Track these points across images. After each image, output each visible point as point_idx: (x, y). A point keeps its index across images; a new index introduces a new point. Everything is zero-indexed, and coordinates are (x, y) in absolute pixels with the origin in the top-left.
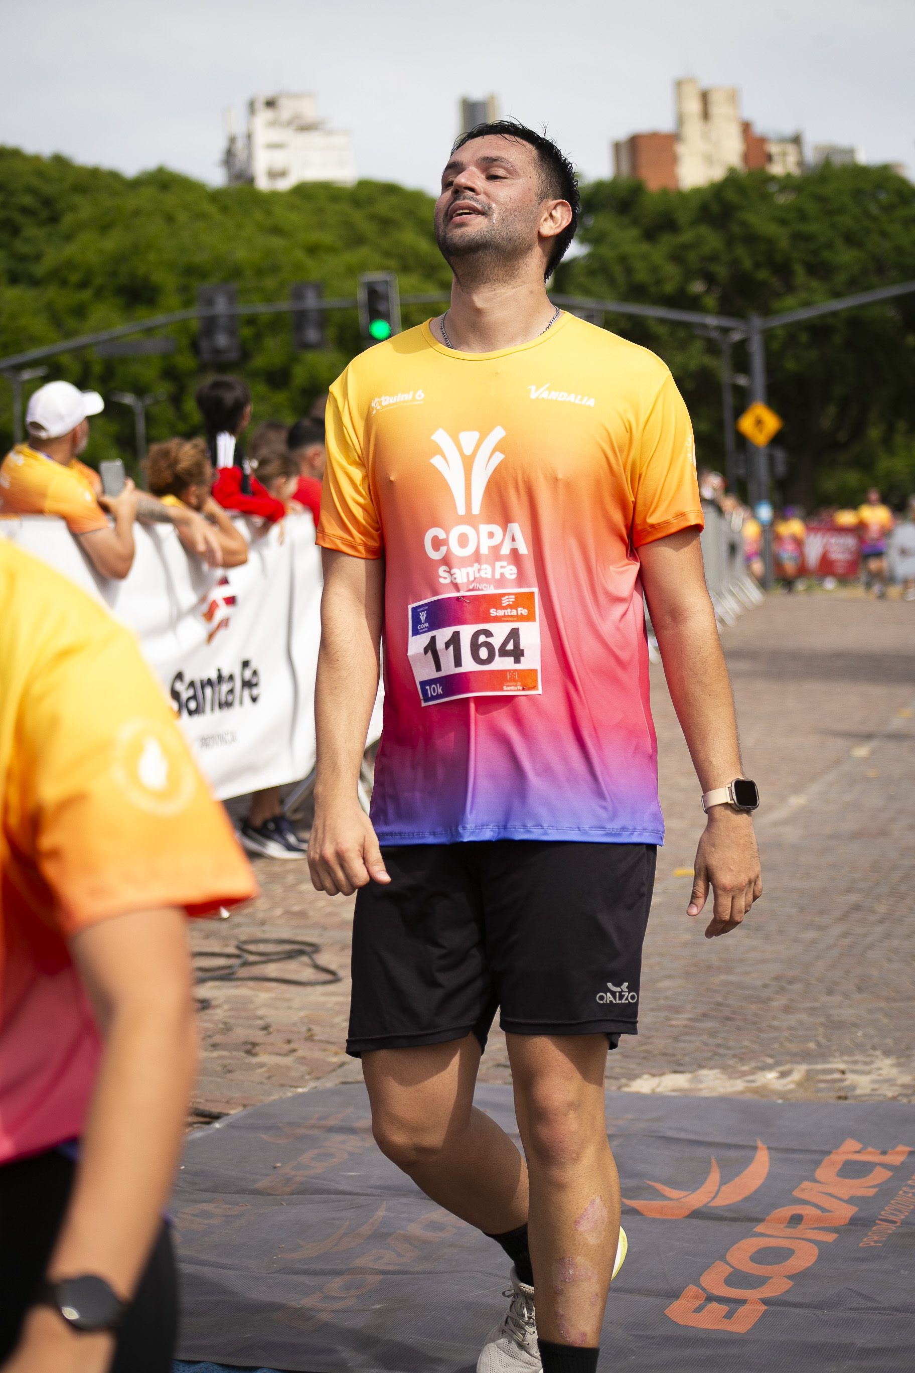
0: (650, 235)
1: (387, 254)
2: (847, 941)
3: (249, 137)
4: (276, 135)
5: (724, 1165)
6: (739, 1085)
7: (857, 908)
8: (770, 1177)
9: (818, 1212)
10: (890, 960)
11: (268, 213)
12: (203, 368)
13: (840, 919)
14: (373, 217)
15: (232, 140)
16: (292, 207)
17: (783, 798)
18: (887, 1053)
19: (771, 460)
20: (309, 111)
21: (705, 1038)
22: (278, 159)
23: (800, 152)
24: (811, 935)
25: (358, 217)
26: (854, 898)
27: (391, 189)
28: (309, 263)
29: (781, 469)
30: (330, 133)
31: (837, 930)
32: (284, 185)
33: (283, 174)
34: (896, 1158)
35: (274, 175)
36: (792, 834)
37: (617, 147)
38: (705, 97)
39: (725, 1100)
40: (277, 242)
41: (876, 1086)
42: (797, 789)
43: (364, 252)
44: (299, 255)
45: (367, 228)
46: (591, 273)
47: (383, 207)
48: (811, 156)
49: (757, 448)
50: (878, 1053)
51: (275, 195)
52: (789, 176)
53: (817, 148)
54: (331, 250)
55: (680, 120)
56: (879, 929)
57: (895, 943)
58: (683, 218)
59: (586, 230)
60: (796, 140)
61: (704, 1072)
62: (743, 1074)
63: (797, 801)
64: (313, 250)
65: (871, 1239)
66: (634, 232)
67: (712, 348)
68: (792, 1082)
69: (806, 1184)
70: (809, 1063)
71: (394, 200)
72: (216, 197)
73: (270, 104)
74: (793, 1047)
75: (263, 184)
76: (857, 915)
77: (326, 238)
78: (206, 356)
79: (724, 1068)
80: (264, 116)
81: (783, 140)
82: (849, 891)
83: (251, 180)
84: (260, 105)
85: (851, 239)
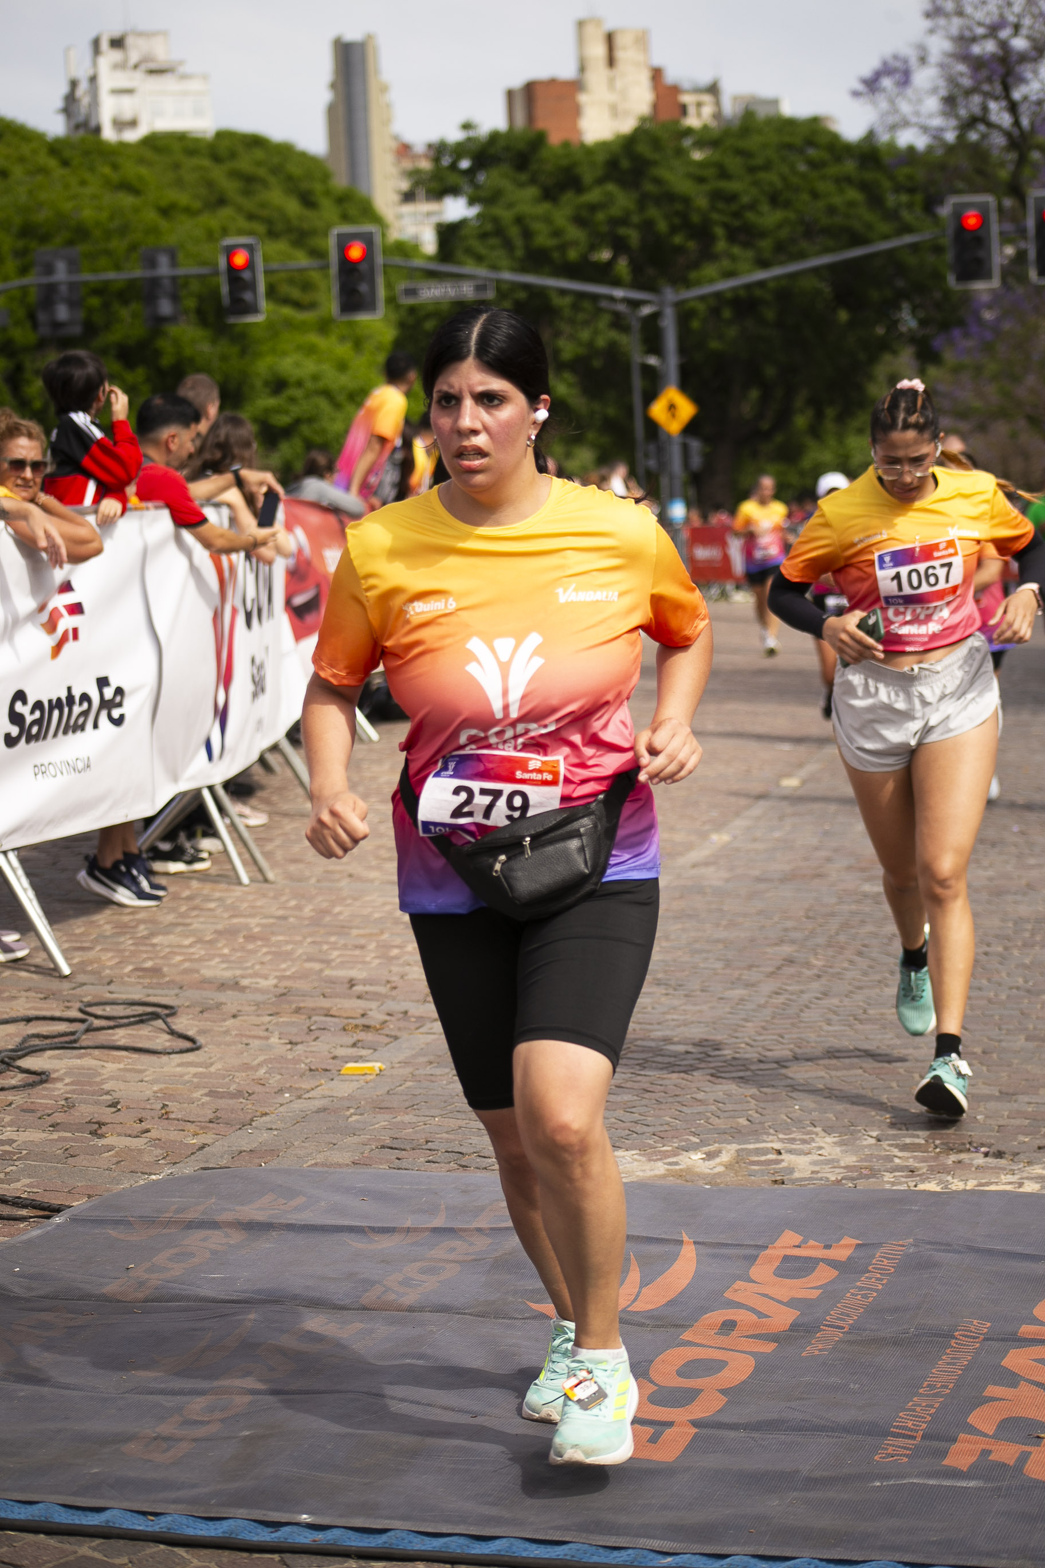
0: (550, 194)
1: (251, 217)
2: (781, 999)
3: (93, 79)
4: (122, 80)
5: (645, 1262)
6: (660, 1168)
7: (790, 961)
8: (697, 1276)
9: (754, 1317)
10: (829, 1022)
11: (115, 167)
12: (42, 345)
13: (771, 974)
14: (235, 174)
15: (74, 84)
16: (141, 161)
17: (704, 836)
18: (828, 1130)
19: (685, 449)
20: (162, 53)
22: (127, 107)
23: (718, 103)
24: (739, 992)
25: (218, 173)
26: (787, 949)
27: (256, 142)
28: (163, 224)
29: (696, 462)
30: (184, 77)
31: (768, 987)
32: (132, 136)
33: (133, 123)
34: (841, 1253)
35: (120, 124)
36: (714, 876)
37: (510, 94)
38: (610, 39)
39: (643, 1186)
40: (127, 200)
41: (817, 1168)
42: (719, 826)
43: (226, 213)
44: (151, 216)
45: (231, 187)
46: (484, 236)
47: (245, 163)
48: (729, 108)
49: (669, 436)
50: (818, 1129)
51: (123, 146)
52: (705, 127)
53: (735, 99)
54: (188, 211)
55: (582, 69)
56: (815, 985)
57: (835, 1001)
58: (588, 176)
59: (477, 187)
60: (713, 89)
62: (665, 1155)
63: (720, 838)
64: (166, 211)
65: (815, 1348)
66: (532, 192)
67: (618, 322)
68: (721, 1164)
69: (739, 1284)
70: (739, 1144)
71: (259, 154)
72: (55, 148)
73: (117, 43)
74: (720, 1123)
75: (109, 134)
76: (791, 970)
77: (183, 199)
78: (45, 330)
79: (643, 1149)
80: (109, 57)
81: (698, 90)
82: (781, 942)
83: (98, 130)
84: (104, 45)
85: (775, 200)
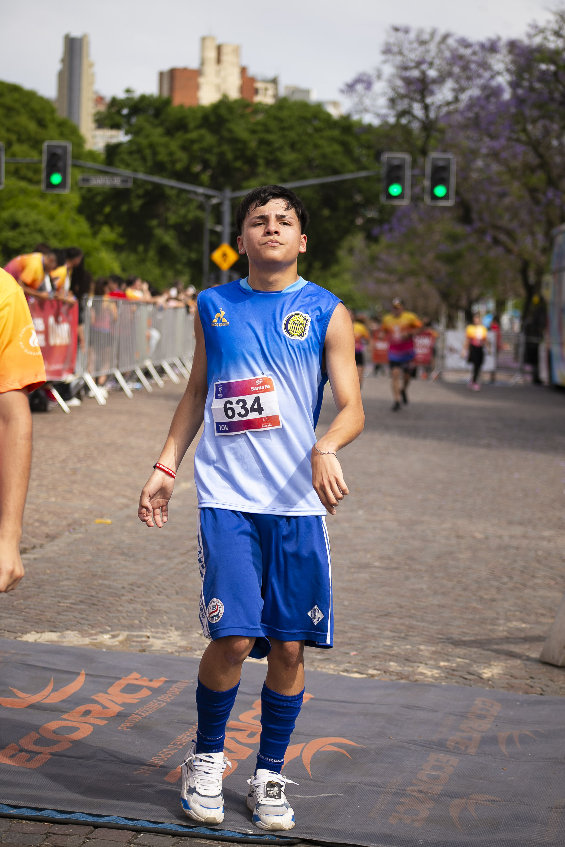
6: (86, 641)
21: (76, 614)
34: (156, 684)
61: (68, 632)
62: (91, 635)
65: (125, 725)
68: (118, 641)
69: (100, 694)
79: (81, 631)
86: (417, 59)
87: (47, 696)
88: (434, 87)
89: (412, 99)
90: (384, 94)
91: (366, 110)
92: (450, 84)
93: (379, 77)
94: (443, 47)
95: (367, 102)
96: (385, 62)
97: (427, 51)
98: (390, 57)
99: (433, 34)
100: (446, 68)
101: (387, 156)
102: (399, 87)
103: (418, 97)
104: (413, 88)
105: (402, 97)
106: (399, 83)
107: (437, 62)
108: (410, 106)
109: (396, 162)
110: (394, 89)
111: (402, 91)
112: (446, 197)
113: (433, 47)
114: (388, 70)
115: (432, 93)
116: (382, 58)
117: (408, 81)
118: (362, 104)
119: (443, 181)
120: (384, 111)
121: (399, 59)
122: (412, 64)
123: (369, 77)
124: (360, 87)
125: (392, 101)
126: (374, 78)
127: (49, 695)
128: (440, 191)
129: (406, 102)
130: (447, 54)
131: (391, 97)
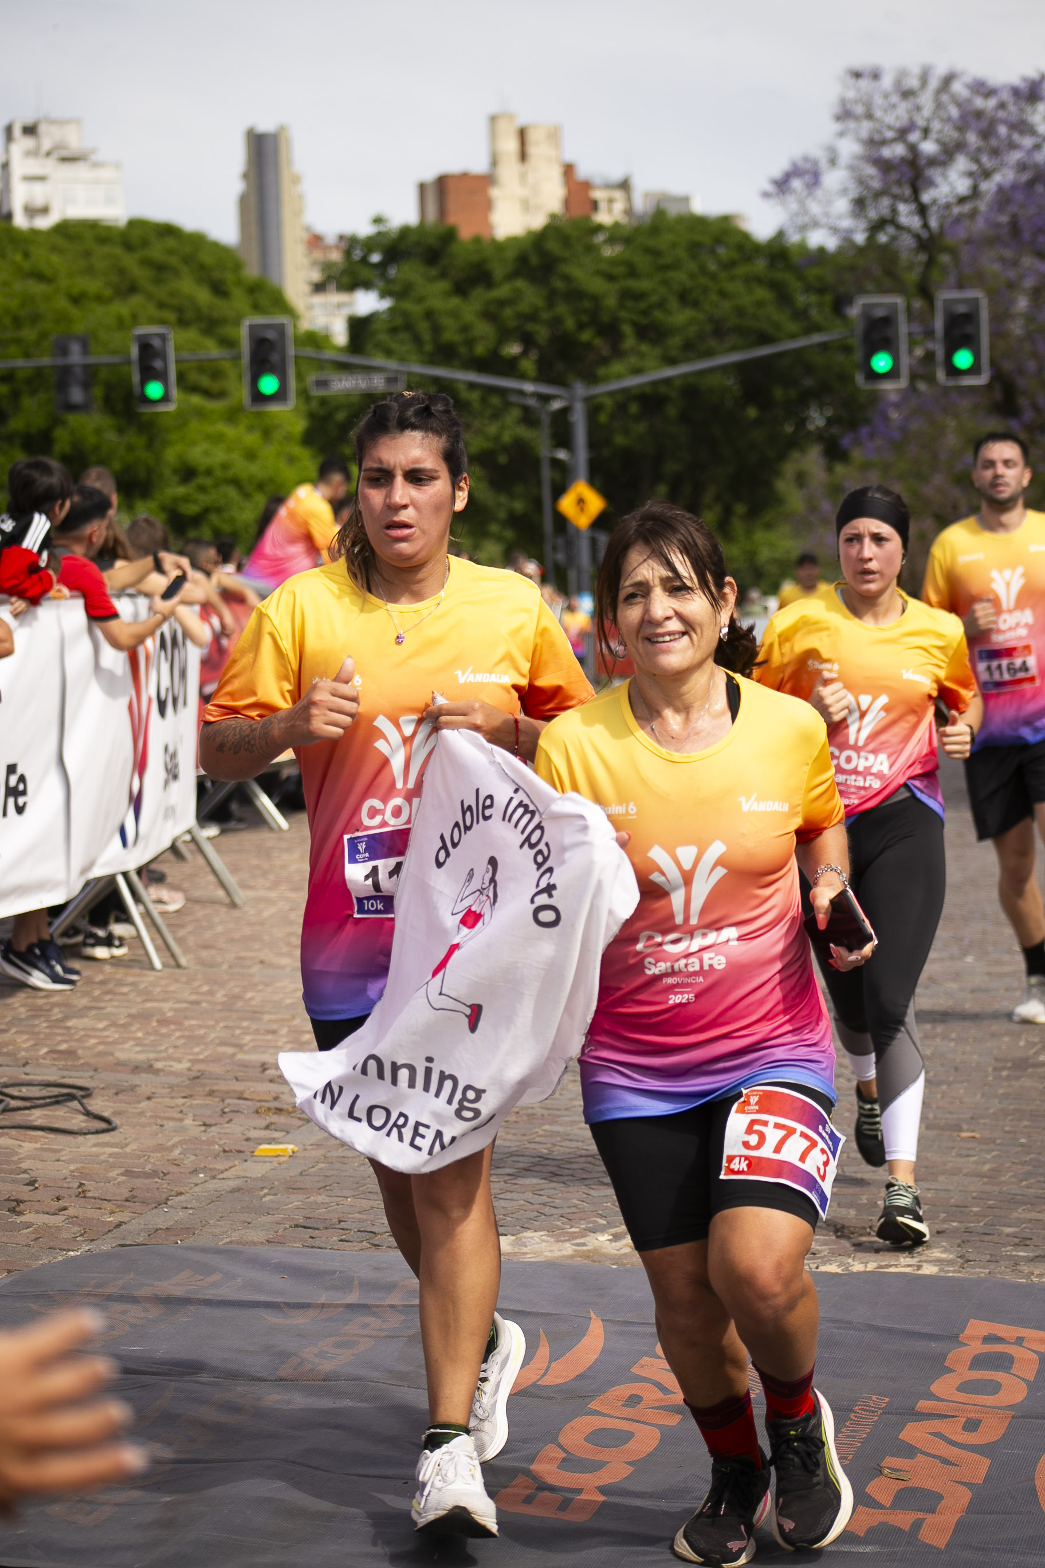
0: (461, 288)
1: (162, 305)
3: (6, 166)
4: (35, 167)
5: (554, 1338)
6: (568, 1249)
8: (606, 1351)
9: (657, 1391)
11: (27, 254)
14: (147, 263)
16: (53, 249)
19: (594, 543)
20: (74, 140)
21: (529, 1196)
22: (38, 194)
23: (629, 200)
25: (130, 261)
27: (167, 230)
28: (74, 312)
30: (97, 165)
32: (44, 223)
33: (43, 210)
35: (31, 211)
37: (422, 187)
38: (522, 135)
39: (551, 1265)
40: (36, 288)
43: (136, 300)
44: (62, 303)
45: (140, 274)
46: (394, 330)
47: (156, 252)
48: (640, 204)
49: (577, 530)
51: (35, 234)
52: (616, 224)
53: (647, 195)
54: (99, 299)
55: (495, 160)
58: (498, 272)
59: (388, 280)
60: (625, 185)
61: (529, 1234)
62: (573, 1236)
64: (77, 299)
66: (443, 285)
67: (531, 418)
69: (645, 1360)
71: (170, 242)
73: (29, 130)
75: (20, 221)
77: (93, 285)
79: (551, 1230)
80: (22, 144)
81: (609, 186)
84: (17, 132)
85: (686, 298)
86: (898, 125)
87: (547, 1370)
88: (935, 173)
89: (896, 198)
90: (844, 191)
91: (815, 224)
92: (962, 163)
93: (833, 162)
94: (945, 98)
95: (815, 208)
96: (841, 134)
97: (918, 108)
98: (852, 125)
99: (924, 79)
100: (951, 134)
101: (861, 303)
102: (872, 178)
103: (907, 192)
104: (894, 176)
105: (878, 195)
106: (871, 171)
107: (936, 126)
108: (894, 211)
109: (880, 313)
110: (861, 182)
111: (876, 184)
112: (974, 370)
113: (926, 100)
114: (849, 148)
115: (931, 183)
116: (837, 127)
117: (885, 166)
118: (806, 212)
119: (969, 341)
120: (846, 223)
121: (866, 128)
122: (890, 134)
123: (816, 163)
124: (797, 184)
125: (860, 204)
126: (824, 164)
127: (548, 1367)
128: (963, 359)
129: (885, 202)
130: (954, 112)
131: (857, 196)
